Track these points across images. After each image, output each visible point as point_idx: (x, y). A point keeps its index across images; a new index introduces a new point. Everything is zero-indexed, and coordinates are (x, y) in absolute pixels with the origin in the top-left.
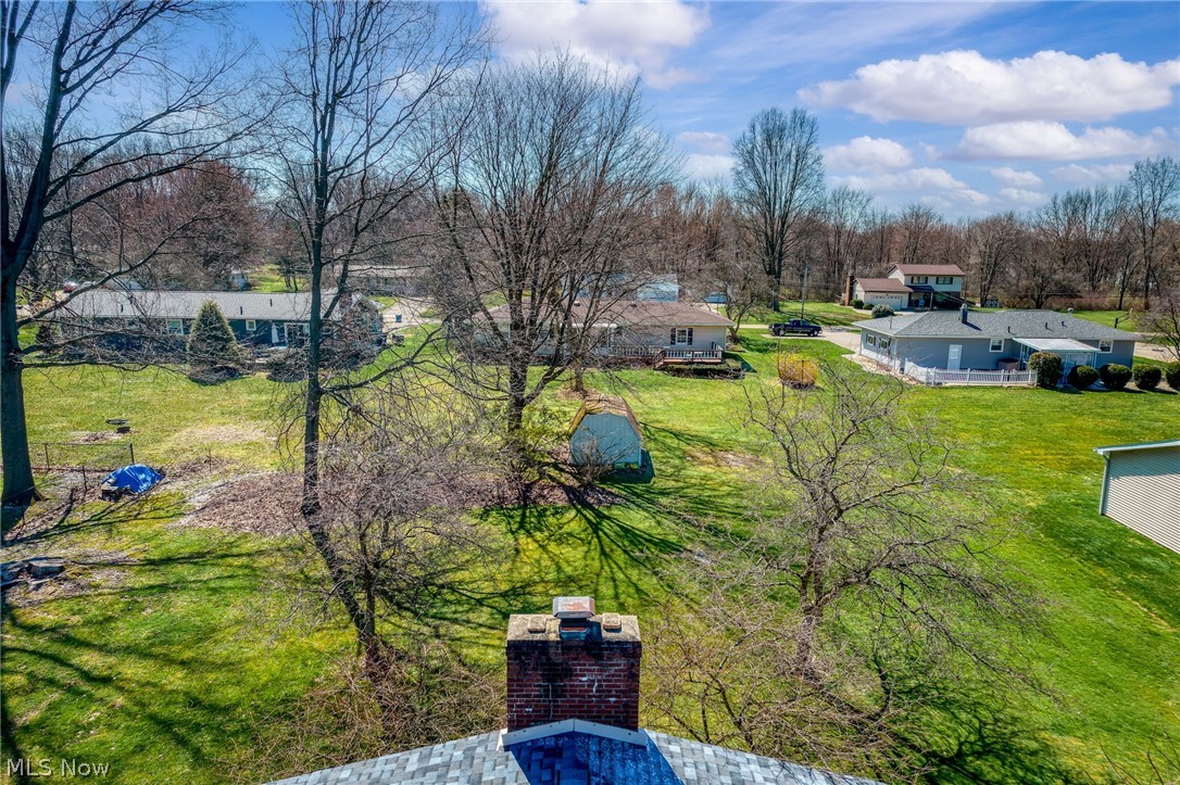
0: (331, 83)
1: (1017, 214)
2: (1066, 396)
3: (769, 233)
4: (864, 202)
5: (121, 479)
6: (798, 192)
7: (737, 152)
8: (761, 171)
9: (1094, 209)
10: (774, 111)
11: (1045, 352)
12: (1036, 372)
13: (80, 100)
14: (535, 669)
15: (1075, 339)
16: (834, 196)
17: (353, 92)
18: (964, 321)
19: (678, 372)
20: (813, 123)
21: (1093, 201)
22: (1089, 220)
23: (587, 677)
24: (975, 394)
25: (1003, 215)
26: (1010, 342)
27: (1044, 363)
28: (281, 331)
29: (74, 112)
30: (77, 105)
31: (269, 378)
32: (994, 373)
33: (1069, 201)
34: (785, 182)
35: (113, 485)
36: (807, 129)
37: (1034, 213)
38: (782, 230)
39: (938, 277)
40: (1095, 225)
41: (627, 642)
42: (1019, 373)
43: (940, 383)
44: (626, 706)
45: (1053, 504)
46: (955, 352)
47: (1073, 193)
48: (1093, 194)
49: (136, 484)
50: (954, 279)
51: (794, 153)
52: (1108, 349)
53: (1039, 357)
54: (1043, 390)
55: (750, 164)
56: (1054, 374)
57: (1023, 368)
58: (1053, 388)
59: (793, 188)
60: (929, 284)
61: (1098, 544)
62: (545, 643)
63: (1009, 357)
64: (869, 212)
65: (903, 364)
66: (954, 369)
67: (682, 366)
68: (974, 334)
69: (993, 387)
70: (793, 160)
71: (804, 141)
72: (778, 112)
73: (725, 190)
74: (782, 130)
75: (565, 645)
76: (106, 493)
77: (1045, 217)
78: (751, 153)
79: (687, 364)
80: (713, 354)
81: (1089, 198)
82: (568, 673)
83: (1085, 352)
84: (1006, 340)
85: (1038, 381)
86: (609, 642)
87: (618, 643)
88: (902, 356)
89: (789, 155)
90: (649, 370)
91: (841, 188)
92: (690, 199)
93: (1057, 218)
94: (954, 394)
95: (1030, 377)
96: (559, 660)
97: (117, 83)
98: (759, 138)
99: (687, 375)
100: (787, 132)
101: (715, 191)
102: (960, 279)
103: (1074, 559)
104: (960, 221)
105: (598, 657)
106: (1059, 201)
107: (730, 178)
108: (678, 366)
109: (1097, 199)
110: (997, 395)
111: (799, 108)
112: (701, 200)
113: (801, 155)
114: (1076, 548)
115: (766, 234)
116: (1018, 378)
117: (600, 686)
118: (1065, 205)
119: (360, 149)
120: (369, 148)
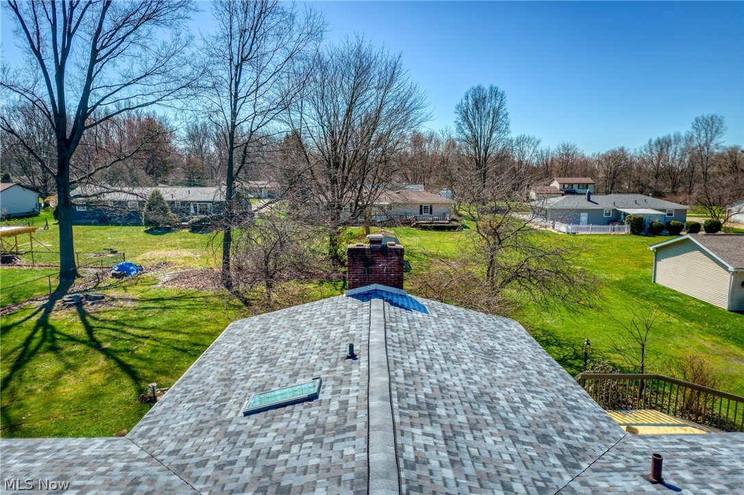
0: (240, 53)
1: (626, 148)
2: (646, 238)
3: (478, 159)
4: (535, 144)
5: (121, 268)
6: (494, 135)
7: (458, 111)
8: (472, 122)
9: (673, 147)
10: (479, 88)
11: (634, 215)
12: (629, 226)
13: (101, 68)
14: (360, 261)
15: (652, 209)
16: (517, 140)
17: (252, 58)
18: (589, 200)
19: (425, 228)
20: (503, 94)
21: (673, 142)
22: (671, 153)
23: (382, 265)
24: (593, 238)
25: (617, 149)
26: (615, 211)
27: (634, 220)
28: (195, 208)
29: (98, 74)
30: (100, 70)
31: (190, 231)
32: (605, 227)
33: (659, 142)
34: (486, 130)
35: (117, 271)
36: (499, 98)
37: (638, 150)
38: (485, 157)
39: (579, 185)
40: (674, 156)
41: (398, 249)
42: (620, 226)
43: (575, 233)
44: (398, 277)
45: (627, 279)
46: (584, 217)
47: (661, 137)
48: (672, 138)
49: (129, 272)
50: (589, 186)
51: (491, 112)
52: (671, 215)
53: (631, 217)
54: (634, 236)
55: (466, 118)
56: (640, 227)
57: (623, 224)
58: (639, 235)
59: (491, 132)
60: (574, 189)
61: (648, 292)
62: (364, 249)
63: (616, 218)
64: (539, 150)
65: (554, 224)
66: (583, 224)
67: (427, 225)
68: (595, 206)
69: (605, 235)
70: (491, 116)
71: (497, 105)
72: (481, 88)
73: (452, 136)
74: (485, 98)
75: (372, 250)
76: (114, 275)
77: (645, 152)
78: (466, 112)
79: (429, 223)
80: (444, 219)
81: (670, 141)
82: (374, 263)
83: (657, 215)
84: (613, 210)
85: (631, 231)
86: (391, 249)
87: (394, 249)
88: (554, 219)
89: (489, 113)
90: (407, 227)
91: (521, 136)
92: (431, 141)
93: (652, 153)
94: (583, 238)
95: (627, 229)
96: (370, 256)
97: (118, 60)
98: (470, 103)
99: (429, 230)
100: (487, 99)
101: (446, 137)
102: (593, 186)
103: (635, 299)
104: (593, 155)
105: (386, 255)
106: (653, 143)
107: (454, 128)
108: (423, 225)
109: (675, 140)
110: (607, 238)
111: (494, 86)
112: (437, 142)
113: (496, 113)
114: (636, 294)
115: (476, 160)
116: (619, 229)
117: (387, 269)
118: (656, 145)
119: (254, 88)
120: (258, 88)
